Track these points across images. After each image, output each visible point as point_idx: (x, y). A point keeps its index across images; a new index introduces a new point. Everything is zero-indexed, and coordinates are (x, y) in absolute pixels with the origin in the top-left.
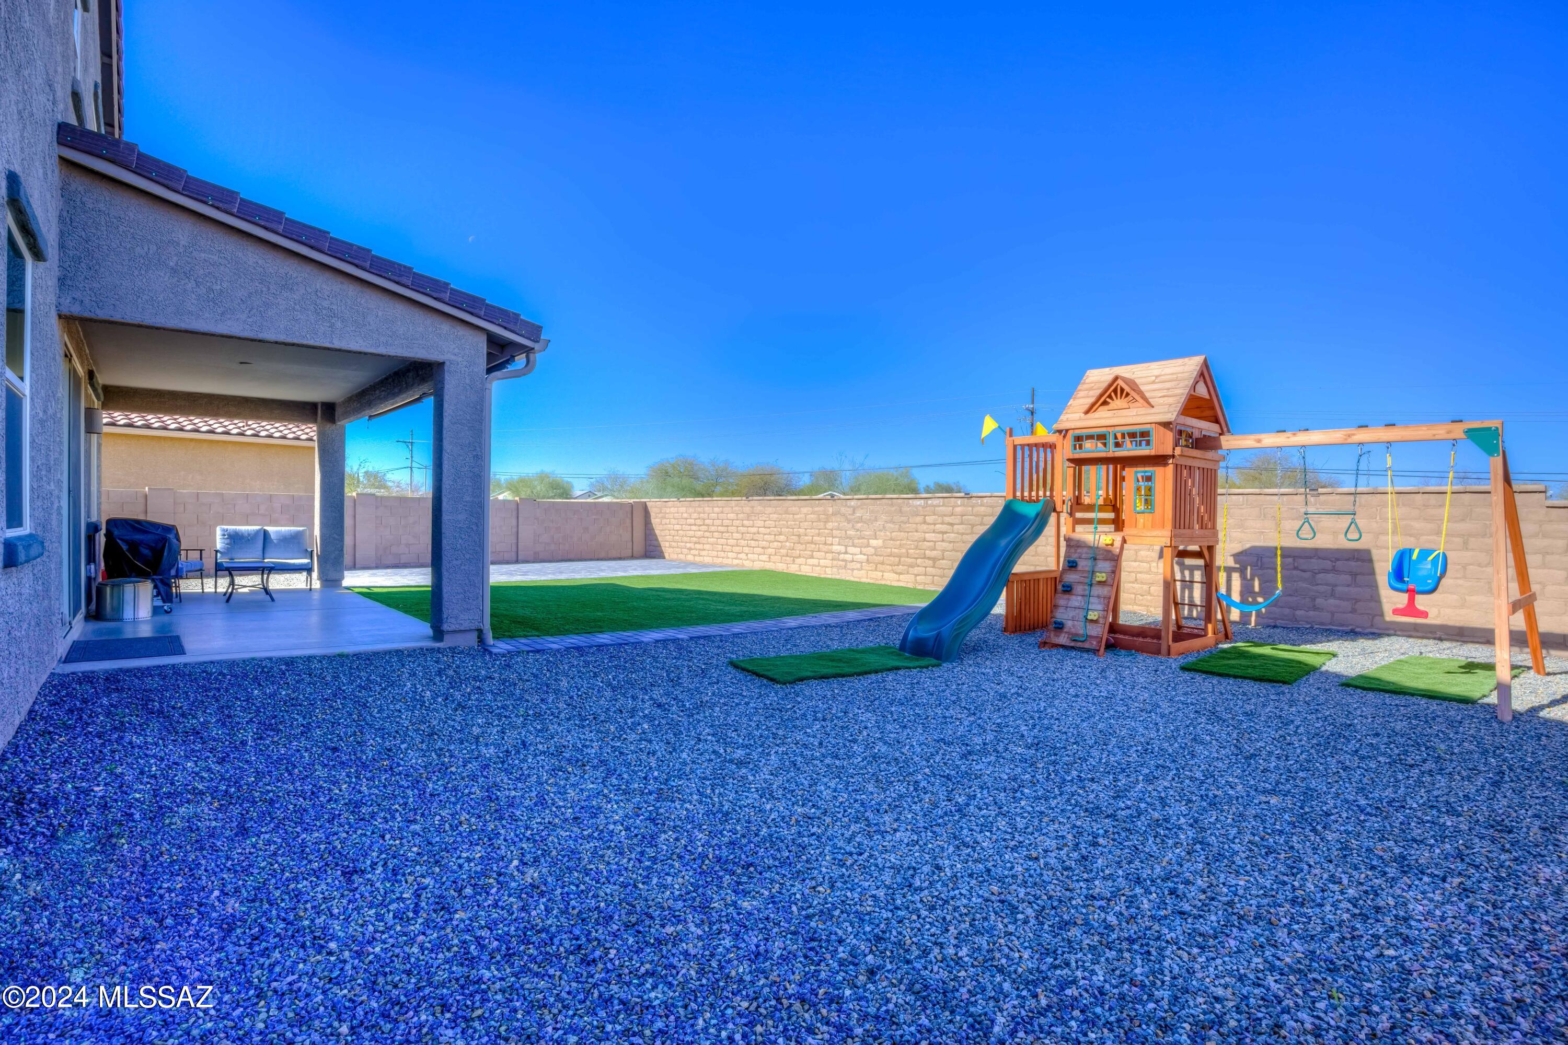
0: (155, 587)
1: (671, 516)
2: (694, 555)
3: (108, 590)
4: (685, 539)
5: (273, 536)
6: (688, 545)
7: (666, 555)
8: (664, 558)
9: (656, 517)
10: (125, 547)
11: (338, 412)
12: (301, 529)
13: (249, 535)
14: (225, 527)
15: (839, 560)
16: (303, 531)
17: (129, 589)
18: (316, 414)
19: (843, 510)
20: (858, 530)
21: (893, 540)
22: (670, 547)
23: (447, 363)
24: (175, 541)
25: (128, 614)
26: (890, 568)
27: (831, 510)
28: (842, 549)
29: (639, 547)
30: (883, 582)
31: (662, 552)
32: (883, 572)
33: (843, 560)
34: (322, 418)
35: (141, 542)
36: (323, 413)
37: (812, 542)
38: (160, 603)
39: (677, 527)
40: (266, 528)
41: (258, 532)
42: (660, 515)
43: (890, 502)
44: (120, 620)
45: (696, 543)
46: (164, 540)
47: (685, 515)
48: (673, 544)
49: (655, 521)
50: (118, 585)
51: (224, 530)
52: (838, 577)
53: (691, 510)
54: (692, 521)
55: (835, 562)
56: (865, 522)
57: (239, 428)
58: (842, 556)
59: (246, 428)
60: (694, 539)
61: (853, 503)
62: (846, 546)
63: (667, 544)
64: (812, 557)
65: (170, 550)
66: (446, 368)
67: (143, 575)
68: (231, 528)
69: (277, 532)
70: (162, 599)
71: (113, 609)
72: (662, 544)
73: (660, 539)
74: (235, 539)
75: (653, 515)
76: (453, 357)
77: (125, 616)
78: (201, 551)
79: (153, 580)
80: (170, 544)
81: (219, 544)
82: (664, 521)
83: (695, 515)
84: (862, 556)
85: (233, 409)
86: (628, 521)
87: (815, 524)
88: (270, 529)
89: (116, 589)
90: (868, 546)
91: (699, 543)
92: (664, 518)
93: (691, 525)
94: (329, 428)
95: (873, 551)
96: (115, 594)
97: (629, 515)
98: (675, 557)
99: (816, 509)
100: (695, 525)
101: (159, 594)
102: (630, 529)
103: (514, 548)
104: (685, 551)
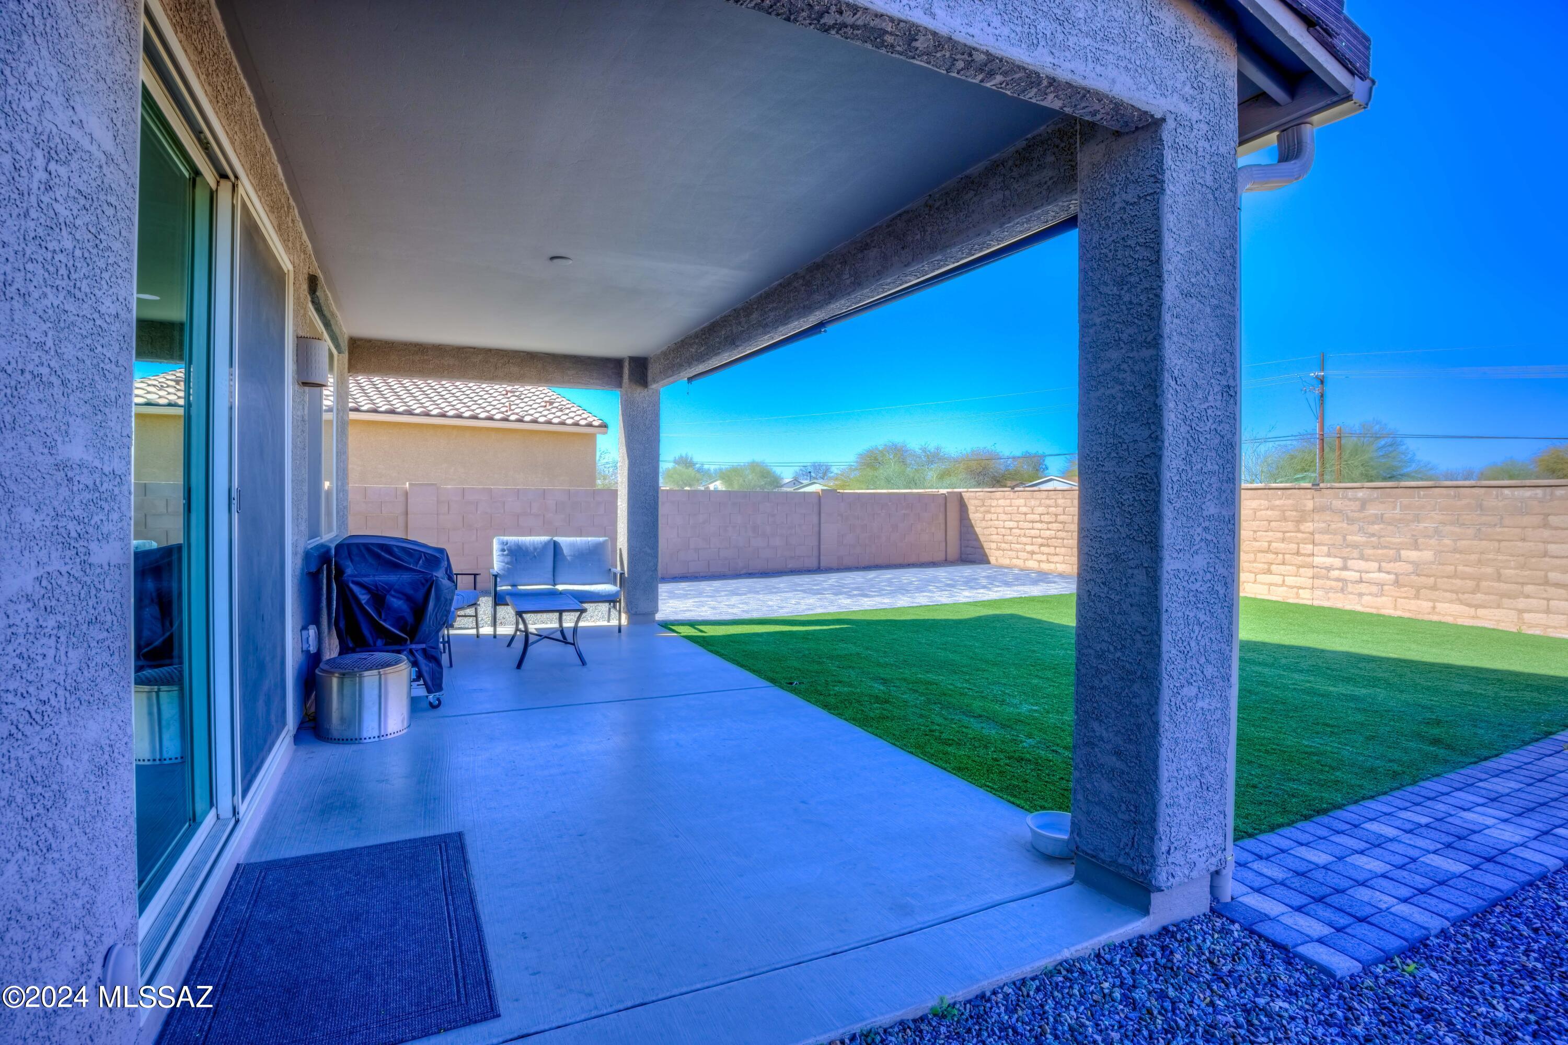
0: (415, 664)
1: (1000, 510)
2: (1039, 562)
3: (335, 681)
4: (1024, 540)
5: (566, 551)
6: (1029, 548)
7: (992, 560)
8: (988, 562)
9: (977, 511)
10: (364, 598)
11: (652, 370)
12: (601, 539)
13: (535, 549)
14: (505, 538)
15: (1328, 578)
16: (605, 542)
17: (370, 678)
18: (620, 375)
19: (1337, 504)
20: (1373, 535)
21: (1461, 552)
22: (998, 549)
23: (1170, 124)
24: (445, 582)
25: (369, 729)
26: (1454, 596)
27: (1310, 505)
28: (1338, 562)
29: (953, 551)
30: (1435, 618)
31: (985, 555)
32: (1434, 601)
33: (1338, 580)
34: (630, 380)
35: (390, 587)
36: (631, 373)
37: (1268, 551)
38: (421, 691)
39: (1012, 524)
40: (556, 539)
41: (546, 544)
42: (982, 509)
43: (1452, 492)
44: (355, 740)
45: (1042, 545)
46: (429, 584)
47: (1023, 509)
48: (1003, 545)
49: (975, 516)
50: (352, 674)
51: (505, 543)
52: (1326, 604)
53: (1033, 502)
54: (1037, 517)
55: (1318, 582)
56: (1390, 524)
57: (502, 413)
58: (1335, 574)
59: (509, 413)
60: (1039, 540)
61: (1360, 494)
62: (1345, 559)
63: (993, 546)
64: (1269, 572)
65: (438, 598)
66: (1167, 135)
67: (394, 644)
68: (512, 539)
69: (572, 545)
70: (425, 684)
71: (342, 719)
72: (985, 545)
73: (982, 538)
74: (516, 555)
75: (971, 509)
76: (1183, 108)
77: (365, 734)
78: (475, 575)
79: (411, 652)
80: (438, 590)
81: (497, 564)
82: (988, 516)
83: (1041, 510)
84: (1383, 575)
85: (515, 369)
86: (941, 517)
87: (1273, 524)
88: (562, 540)
89: (347, 681)
90: (1398, 559)
91: (1048, 546)
92: (989, 512)
93: (1033, 522)
94: (640, 394)
95: (1410, 568)
96: (347, 691)
97: (942, 509)
98: (1006, 562)
99: (1277, 502)
100: (1041, 522)
101: (419, 676)
102: (943, 526)
103: (815, 553)
104: (1023, 555)
